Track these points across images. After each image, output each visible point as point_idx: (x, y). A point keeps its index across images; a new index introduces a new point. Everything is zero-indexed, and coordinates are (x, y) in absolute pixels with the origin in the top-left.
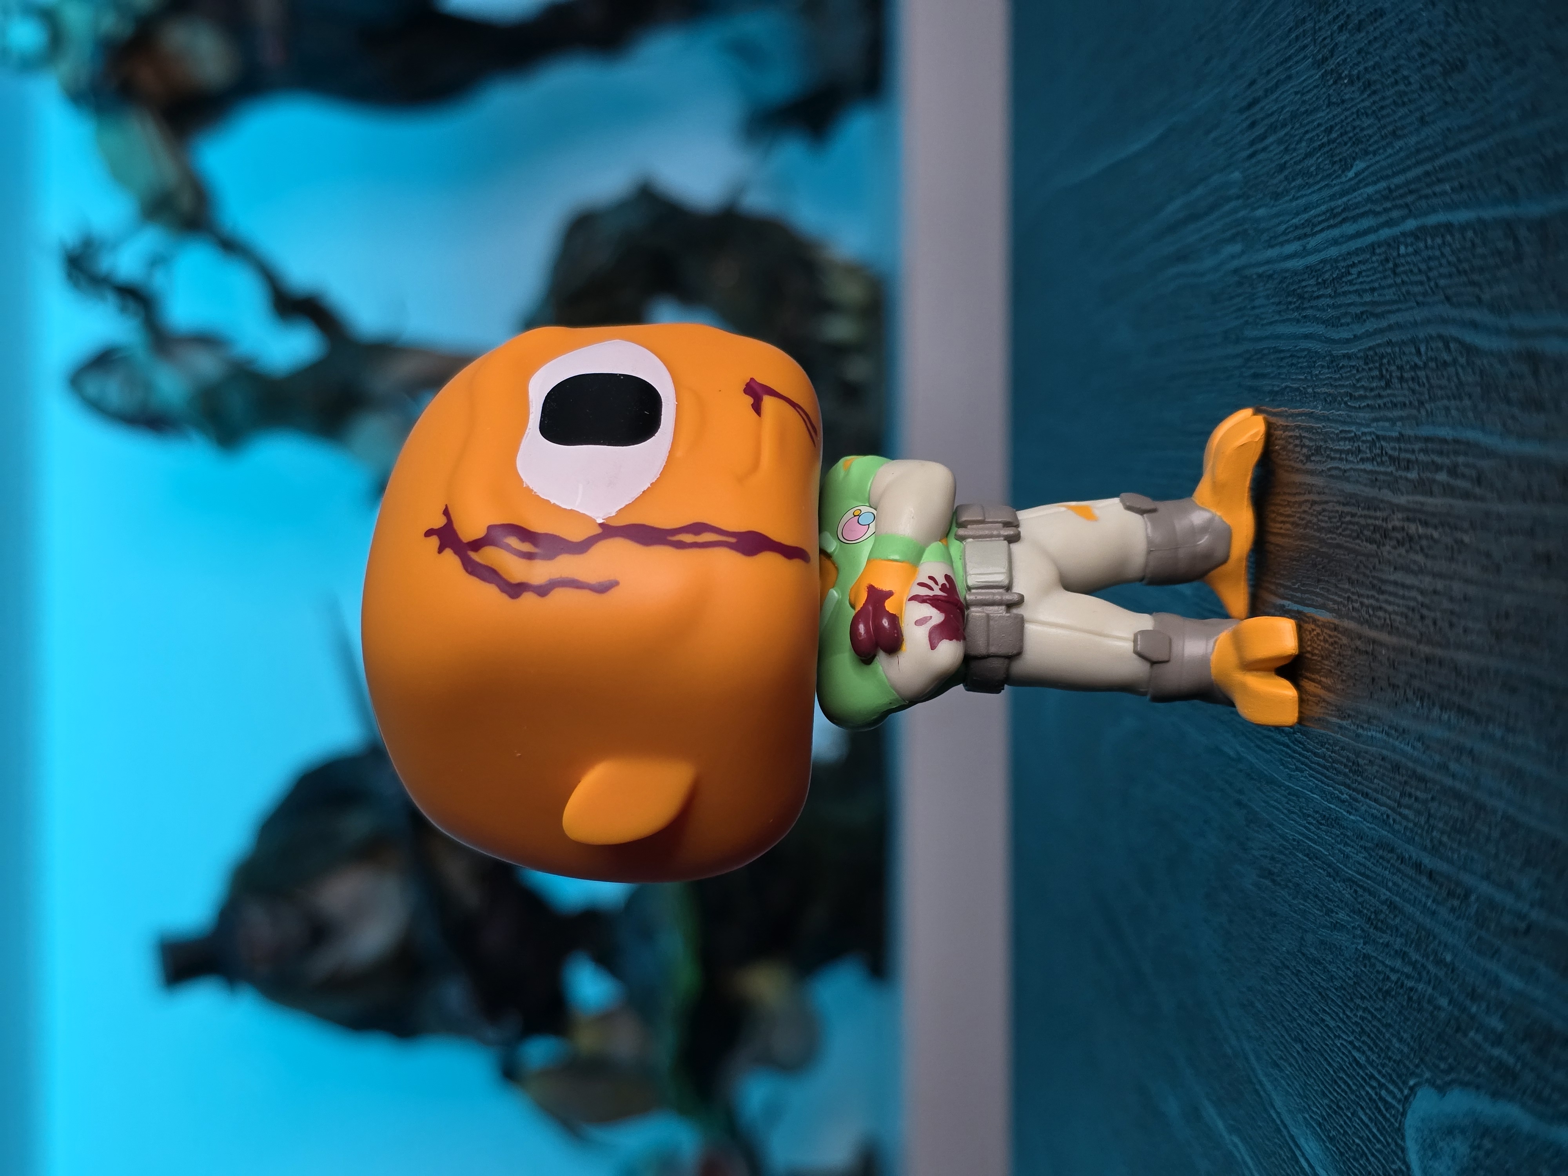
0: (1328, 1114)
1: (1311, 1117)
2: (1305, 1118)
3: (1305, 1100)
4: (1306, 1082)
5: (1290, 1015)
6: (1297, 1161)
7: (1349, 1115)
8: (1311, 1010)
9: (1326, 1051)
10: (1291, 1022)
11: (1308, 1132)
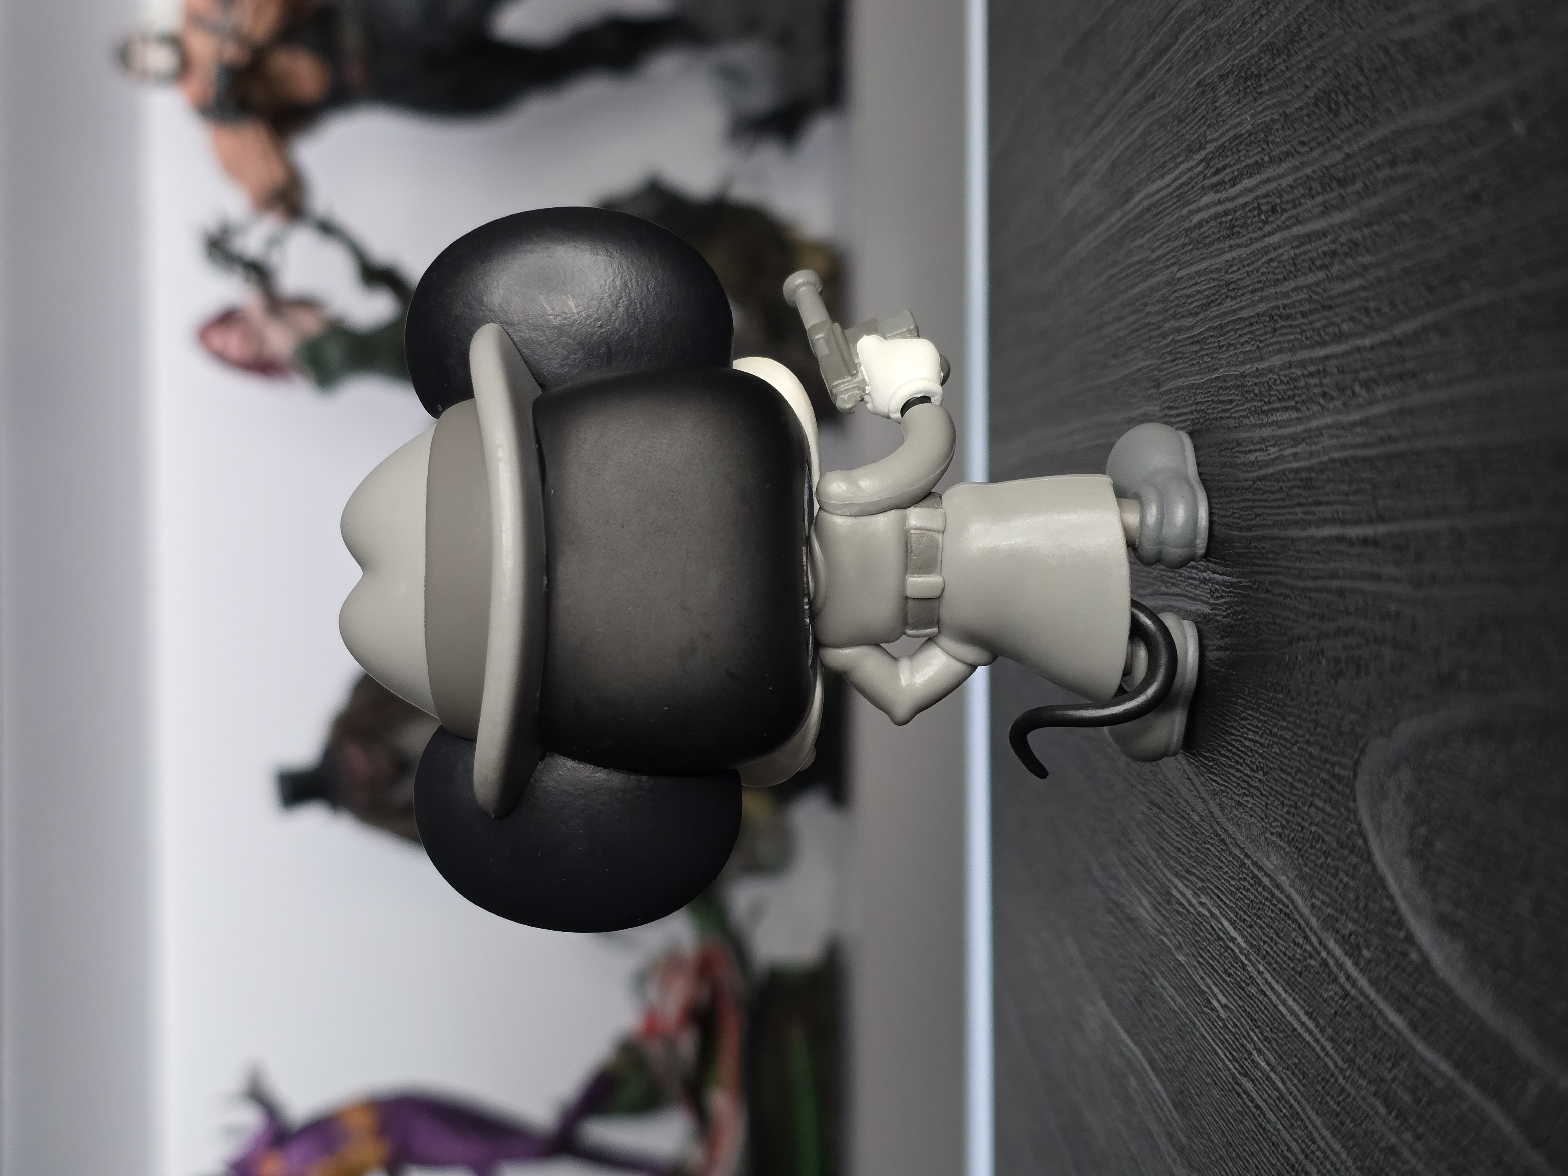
0: (1288, 821)
1: (1272, 834)
2: (1266, 838)
3: (1267, 820)
4: (1266, 803)
5: (1252, 750)
6: (1260, 883)
7: (1306, 809)
8: (1271, 733)
9: (1284, 764)
10: (1254, 756)
11: (1270, 849)
